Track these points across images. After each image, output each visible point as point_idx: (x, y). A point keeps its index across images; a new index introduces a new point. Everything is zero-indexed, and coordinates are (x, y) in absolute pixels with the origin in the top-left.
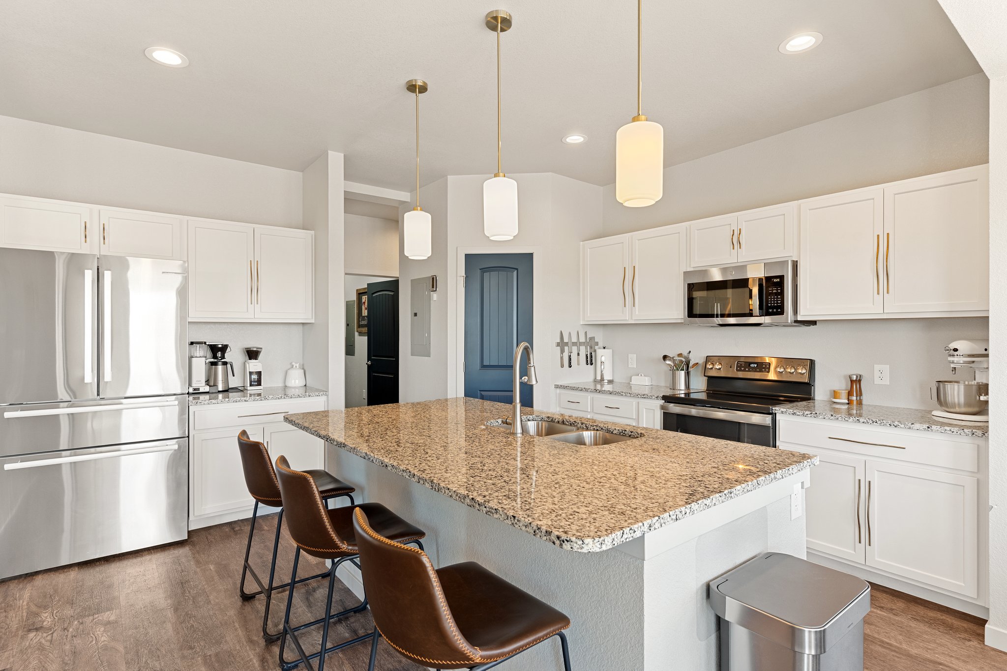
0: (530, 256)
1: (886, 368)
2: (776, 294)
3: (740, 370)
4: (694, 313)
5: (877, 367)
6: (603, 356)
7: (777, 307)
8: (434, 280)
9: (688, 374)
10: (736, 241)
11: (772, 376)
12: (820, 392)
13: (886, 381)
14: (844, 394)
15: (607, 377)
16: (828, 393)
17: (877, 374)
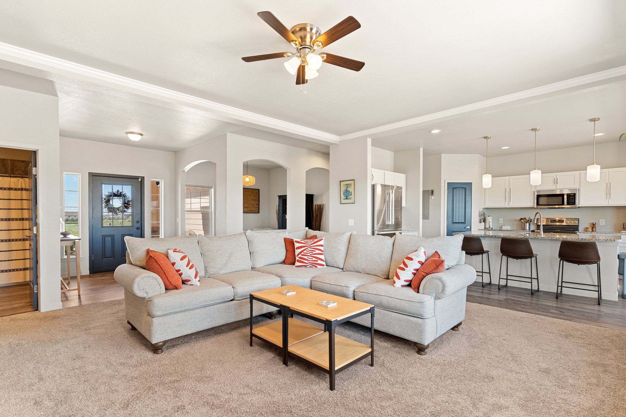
0: (471, 183)
1: (604, 220)
2: (573, 199)
3: (552, 222)
4: (539, 204)
5: (601, 220)
6: (489, 219)
7: (573, 203)
8: (432, 192)
9: (530, 225)
10: (556, 181)
11: (564, 224)
12: (581, 229)
13: (604, 224)
14: (591, 228)
15: (491, 227)
16: (584, 228)
17: (600, 222)
